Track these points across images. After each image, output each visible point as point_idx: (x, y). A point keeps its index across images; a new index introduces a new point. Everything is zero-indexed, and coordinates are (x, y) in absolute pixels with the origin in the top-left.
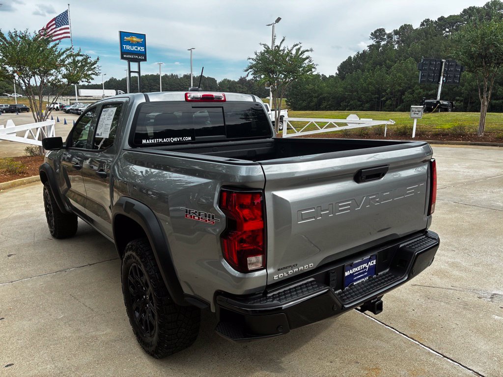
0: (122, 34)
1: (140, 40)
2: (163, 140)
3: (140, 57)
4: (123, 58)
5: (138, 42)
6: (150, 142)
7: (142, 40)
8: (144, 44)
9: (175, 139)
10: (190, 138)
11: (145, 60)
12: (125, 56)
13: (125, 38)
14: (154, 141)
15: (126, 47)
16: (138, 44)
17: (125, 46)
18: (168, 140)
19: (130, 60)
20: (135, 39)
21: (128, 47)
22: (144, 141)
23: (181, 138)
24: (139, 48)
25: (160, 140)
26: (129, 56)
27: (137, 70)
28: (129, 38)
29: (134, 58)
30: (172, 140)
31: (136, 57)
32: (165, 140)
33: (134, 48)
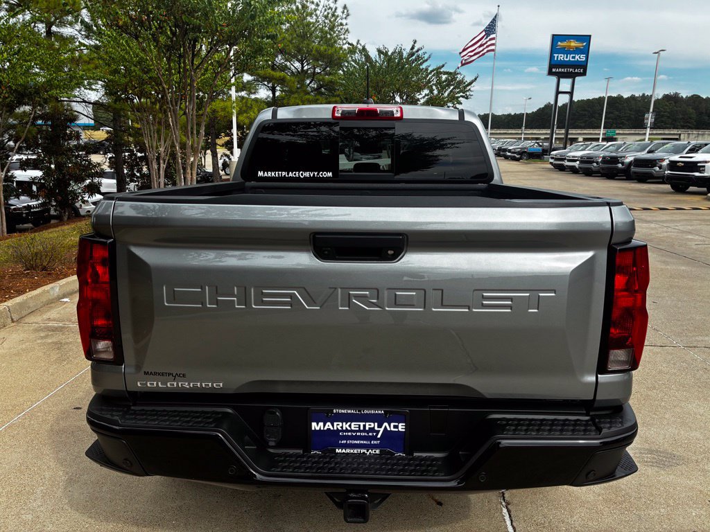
0: (556, 38)
1: (581, 45)
2: (288, 174)
3: (576, 71)
4: (550, 73)
5: (577, 48)
6: (269, 175)
7: (585, 44)
8: (586, 51)
9: (307, 174)
10: (330, 174)
11: (584, 74)
12: (553, 70)
13: (559, 43)
14: (275, 174)
15: (558, 57)
16: (577, 51)
17: (556, 55)
18: (295, 174)
19: (560, 76)
20: (573, 44)
21: (561, 57)
22: (260, 174)
23: (316, 174)
24: (577, 57)
25: (284, 173)
26: (560, 70)
27: (569, 90)
28: (564, 44)
29: (567, 73)
30: (302, 175)
31: (571, 70)
32: (290, 174)
33: (570, 58)
